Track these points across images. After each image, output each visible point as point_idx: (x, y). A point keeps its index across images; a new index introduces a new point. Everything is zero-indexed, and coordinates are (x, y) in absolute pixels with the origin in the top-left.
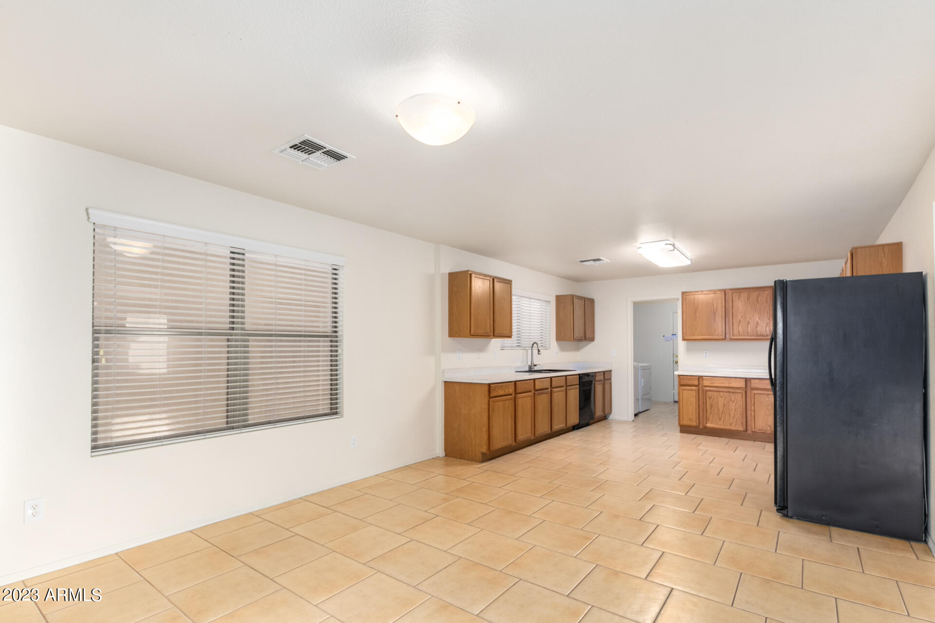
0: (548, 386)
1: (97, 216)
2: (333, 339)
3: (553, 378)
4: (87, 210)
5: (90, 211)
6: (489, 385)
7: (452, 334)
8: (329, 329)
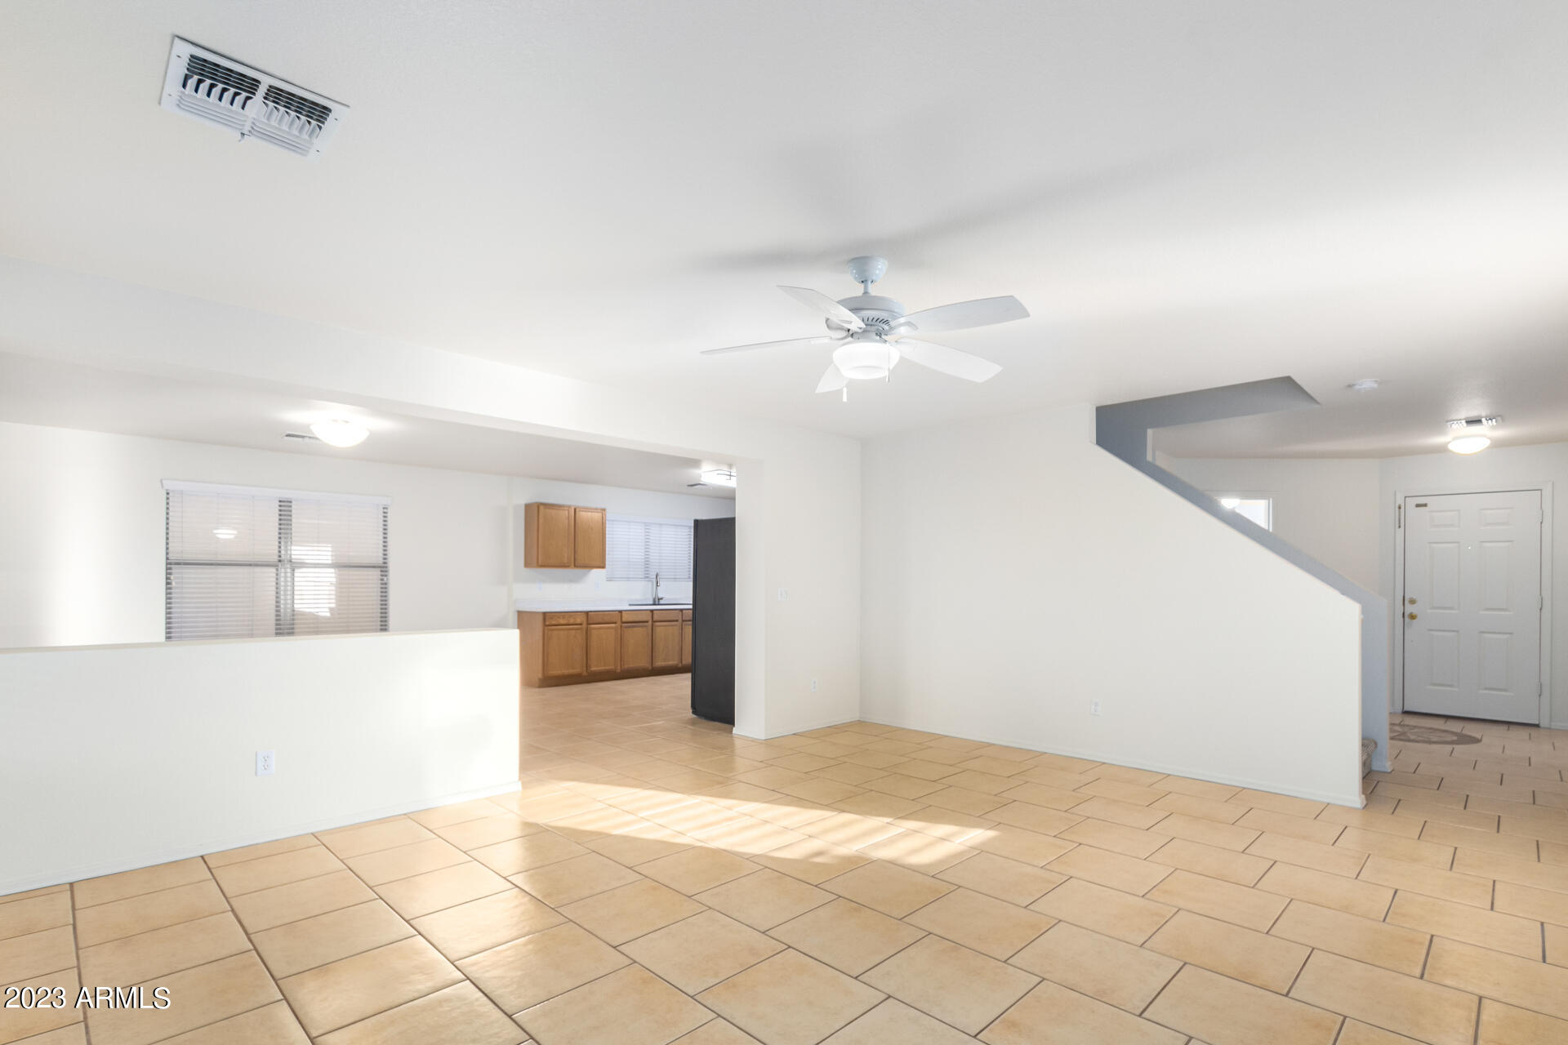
0: (650, 618)
1: (169, 485)
2: (383, 569)
3: (655, 612)
4: (161, 481)
5: (163, 481)
6: (545, 614)
7: (527, 564)
8: (381, 561)
